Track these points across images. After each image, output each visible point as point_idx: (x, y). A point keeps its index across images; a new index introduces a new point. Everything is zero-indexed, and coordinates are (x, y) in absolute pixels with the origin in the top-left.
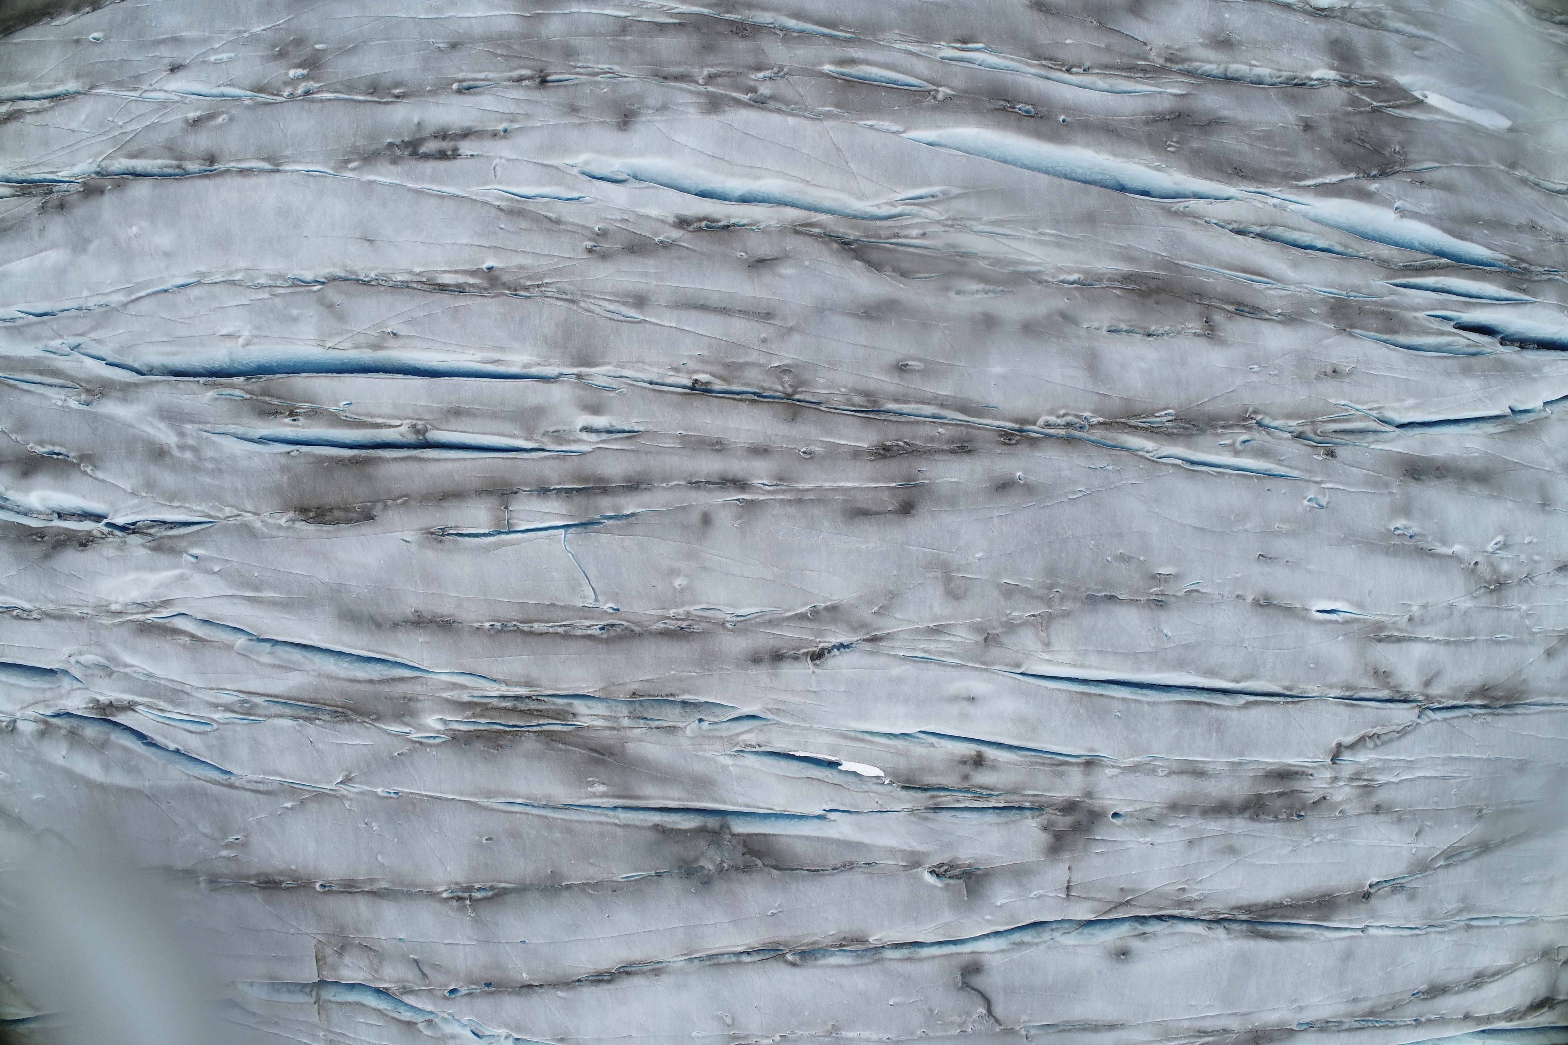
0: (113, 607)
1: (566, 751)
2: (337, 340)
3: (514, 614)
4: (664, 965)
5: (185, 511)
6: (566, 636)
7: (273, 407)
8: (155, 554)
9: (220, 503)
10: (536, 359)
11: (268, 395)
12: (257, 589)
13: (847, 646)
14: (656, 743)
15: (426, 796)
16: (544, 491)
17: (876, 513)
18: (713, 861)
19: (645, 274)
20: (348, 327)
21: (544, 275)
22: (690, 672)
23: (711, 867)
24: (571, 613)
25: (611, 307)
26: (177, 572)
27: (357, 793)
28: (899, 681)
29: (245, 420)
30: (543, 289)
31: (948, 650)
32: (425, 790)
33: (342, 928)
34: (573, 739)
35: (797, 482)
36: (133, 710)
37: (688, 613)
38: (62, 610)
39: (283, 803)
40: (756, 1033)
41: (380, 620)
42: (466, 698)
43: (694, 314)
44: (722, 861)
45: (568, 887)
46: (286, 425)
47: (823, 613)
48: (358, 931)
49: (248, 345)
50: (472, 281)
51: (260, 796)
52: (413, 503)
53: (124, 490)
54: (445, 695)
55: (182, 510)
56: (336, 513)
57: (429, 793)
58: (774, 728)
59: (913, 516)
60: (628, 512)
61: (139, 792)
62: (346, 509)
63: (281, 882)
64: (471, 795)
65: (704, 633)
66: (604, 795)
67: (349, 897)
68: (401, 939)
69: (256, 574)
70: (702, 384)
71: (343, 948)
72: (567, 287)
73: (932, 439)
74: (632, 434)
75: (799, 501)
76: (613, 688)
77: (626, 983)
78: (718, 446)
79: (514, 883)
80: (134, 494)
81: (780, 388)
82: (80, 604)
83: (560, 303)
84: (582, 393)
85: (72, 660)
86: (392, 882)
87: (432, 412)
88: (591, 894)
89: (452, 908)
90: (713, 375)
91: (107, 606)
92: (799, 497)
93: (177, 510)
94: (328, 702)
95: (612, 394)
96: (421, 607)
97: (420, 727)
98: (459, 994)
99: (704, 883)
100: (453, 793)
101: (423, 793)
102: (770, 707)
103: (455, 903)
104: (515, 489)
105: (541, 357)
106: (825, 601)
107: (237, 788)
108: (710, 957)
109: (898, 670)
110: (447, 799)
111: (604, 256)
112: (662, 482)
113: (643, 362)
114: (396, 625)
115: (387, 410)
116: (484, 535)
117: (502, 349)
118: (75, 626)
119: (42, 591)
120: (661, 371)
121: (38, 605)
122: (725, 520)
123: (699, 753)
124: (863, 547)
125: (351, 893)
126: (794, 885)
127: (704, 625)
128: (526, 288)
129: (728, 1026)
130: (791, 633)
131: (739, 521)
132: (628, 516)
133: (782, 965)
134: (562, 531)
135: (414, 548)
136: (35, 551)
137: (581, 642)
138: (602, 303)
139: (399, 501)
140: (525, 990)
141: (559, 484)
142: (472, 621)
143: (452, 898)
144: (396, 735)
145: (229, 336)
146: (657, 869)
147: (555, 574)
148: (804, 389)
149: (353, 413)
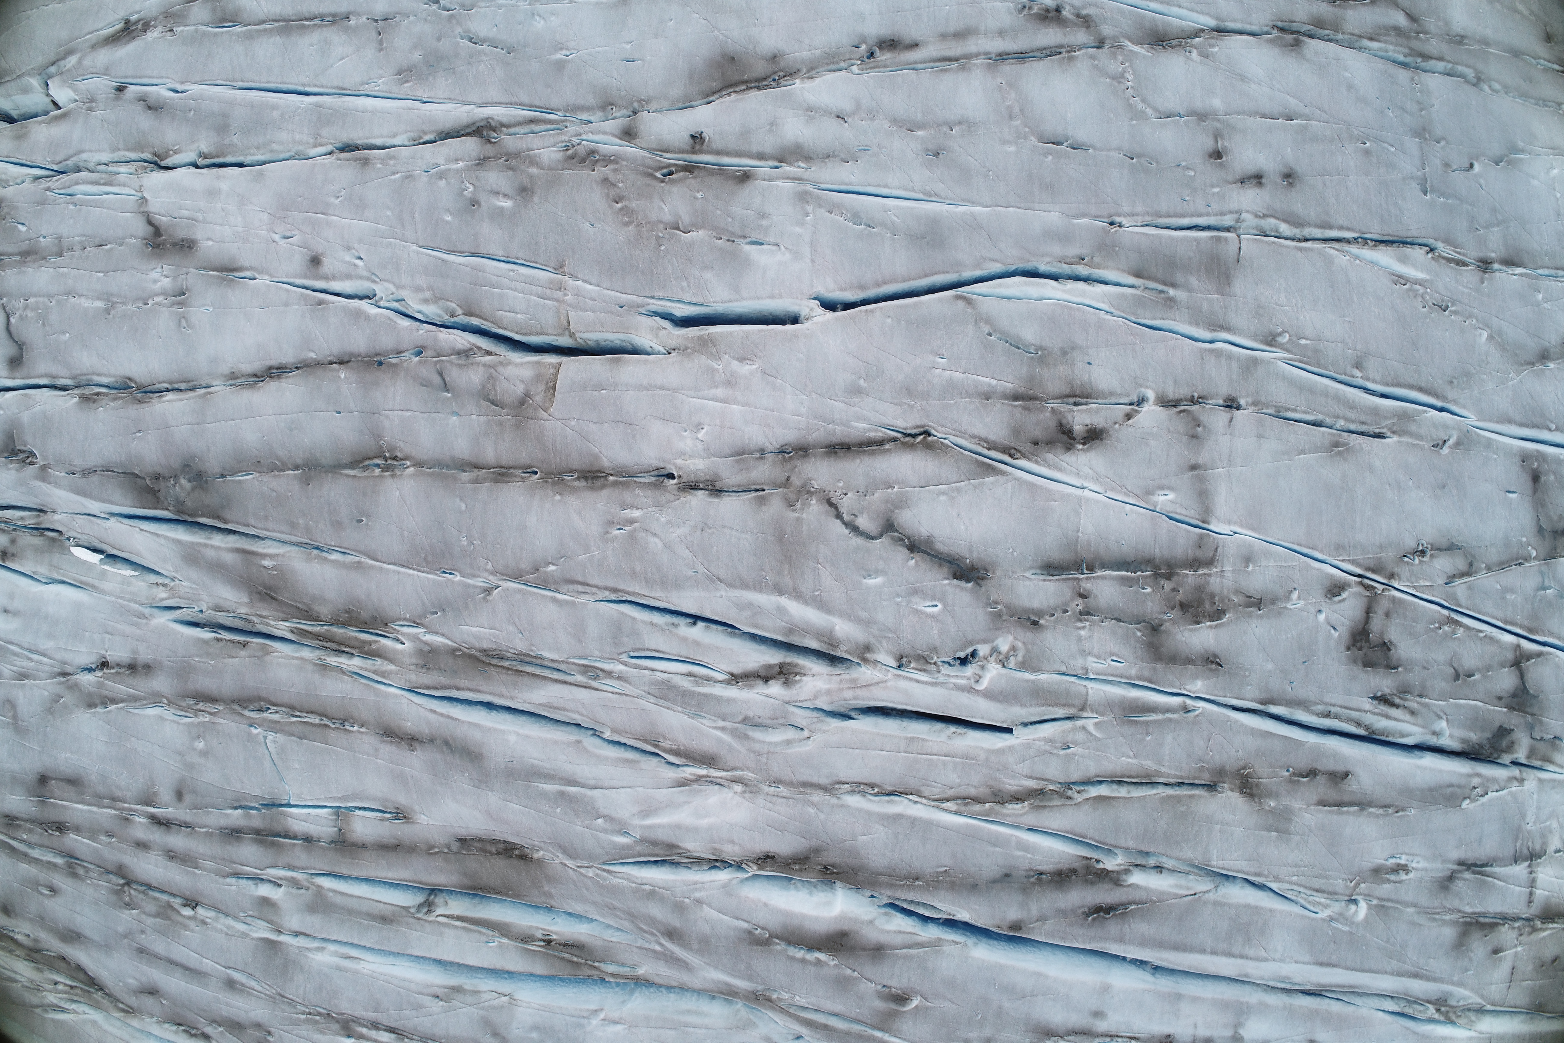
0: (738, 788)
1: (294, 601)
2: (496, 1002)
3: (332, 735)
4: (228, 383)
5: (635, 880)
6: (293, 708)
7: (568, 951)
8: (675, 842)
9: (598, 882)
10: (310, 955)
11: (573, 962)
12: (562, 794)
13: (86, 669)
14: (226, 599)
15: (414, 569)
16: (308, 840)
17: (62, 780)
18: (181, 485)
19: (228, 1004)
20: (481, 1012)
21: (306, 1021)
22: (199, 661)
23: (183, 481)
24: (286, 728)
25: (253, 984)
26: (649, 822)
27: (479, 576)
28: (50, 636)
29: (599, 943)
30: (307, 1010)
31: (16, 658)
32: (413, 575)
33: (518, 426)
34: (291, 611)
35: (115, 815)
36: (732, 675)
37: (196, 716)
38: (802, 793)
39: (556, 570)
40: (164, 309)
41: (445, 747)
42: (379, 661)
43: (191, 965)
44: (174, 486)
45: (296, 468)
46: (556, 933)
47: (98, 702)
48: (501, 424)
49: (596, 1011)
50: (364, 1031)
51: (580, 579)
52: (424, 847)
53: (711, 907)
54: (392, 667)
55: (639, 881)
56: (493, 849)
57: (411, 572)
58: (144, 601)
59: (38, 773)
60: (239, 811)
61: (731, 585)
62: (485, 851)
63: (578, 479)
64: (372, 567)
65: (184, 696)
66: (264, 556)
67: (503, 463)
68: (457, 414)
69: (559, 810)
70: (189, 906)
71: (522, 402)
72: (287, 1008)
73: (30, 831)
74: (237, 875)
75: (113, 799)
76: (260, 654)
77: (256, 366)
78: (171, 855)
79: (341, 474)
80: (699, 902)
81: (132, 892)
82: (775, 799)
83: (291, 997)
84: (275, 919)
85: (806, 733)
86: (455, 479)
87: (407, 924)
88: (278, 460)
89: (401, 451)
90: (178, 912)
91: (745, 792)
92: (114, 803)
93: (644, 881)
94: (504, 671)
95: (251, 913)
96: (408, 754)
97: (415, 638)
98: (411, 352)
99: (188, 466)
100: (388, 570)
101: (415, 573)
102: (145, 621)
103: (399, 454)
104: (333, 845)
105: (305, 956)
106: (94, 713)
107: (606, 588)
108: (194, 389)
109: (47, 645)
110: (395, 564)
111: (258, 1026)
112: (212, 833)
113: (227, 934)
114: (432, 741)
115: (450, 933)
116: (360, 808)
117: (338, 968)
118: (787, 775)
119: (822, 816)
120: (215, 924)
121: (834, 801)
122: (165, 794)
123: (195, 586)
124: (69, 755)
125: (501, 467)
126: (123, 459)
127: (184, 704)
128: (319, 1014)
129: (184, 317)
130: (121, 689)
131: (155, 790)
132: (241, 807)
133: (138, 380)
134: (292, 803)
135: (417, 808)
136: (831, 857)
137: (279, 701)
138: (260, 989)
139: (436, 850)
140: (346, 359)
141: (294, 844)
142: (367, 733)
143: (402, 459)
144: (437, 633)
145: (616, 1022)
146: (224, 482)
147: (297, 766)
148: (116, 888)
149: (484, 934)
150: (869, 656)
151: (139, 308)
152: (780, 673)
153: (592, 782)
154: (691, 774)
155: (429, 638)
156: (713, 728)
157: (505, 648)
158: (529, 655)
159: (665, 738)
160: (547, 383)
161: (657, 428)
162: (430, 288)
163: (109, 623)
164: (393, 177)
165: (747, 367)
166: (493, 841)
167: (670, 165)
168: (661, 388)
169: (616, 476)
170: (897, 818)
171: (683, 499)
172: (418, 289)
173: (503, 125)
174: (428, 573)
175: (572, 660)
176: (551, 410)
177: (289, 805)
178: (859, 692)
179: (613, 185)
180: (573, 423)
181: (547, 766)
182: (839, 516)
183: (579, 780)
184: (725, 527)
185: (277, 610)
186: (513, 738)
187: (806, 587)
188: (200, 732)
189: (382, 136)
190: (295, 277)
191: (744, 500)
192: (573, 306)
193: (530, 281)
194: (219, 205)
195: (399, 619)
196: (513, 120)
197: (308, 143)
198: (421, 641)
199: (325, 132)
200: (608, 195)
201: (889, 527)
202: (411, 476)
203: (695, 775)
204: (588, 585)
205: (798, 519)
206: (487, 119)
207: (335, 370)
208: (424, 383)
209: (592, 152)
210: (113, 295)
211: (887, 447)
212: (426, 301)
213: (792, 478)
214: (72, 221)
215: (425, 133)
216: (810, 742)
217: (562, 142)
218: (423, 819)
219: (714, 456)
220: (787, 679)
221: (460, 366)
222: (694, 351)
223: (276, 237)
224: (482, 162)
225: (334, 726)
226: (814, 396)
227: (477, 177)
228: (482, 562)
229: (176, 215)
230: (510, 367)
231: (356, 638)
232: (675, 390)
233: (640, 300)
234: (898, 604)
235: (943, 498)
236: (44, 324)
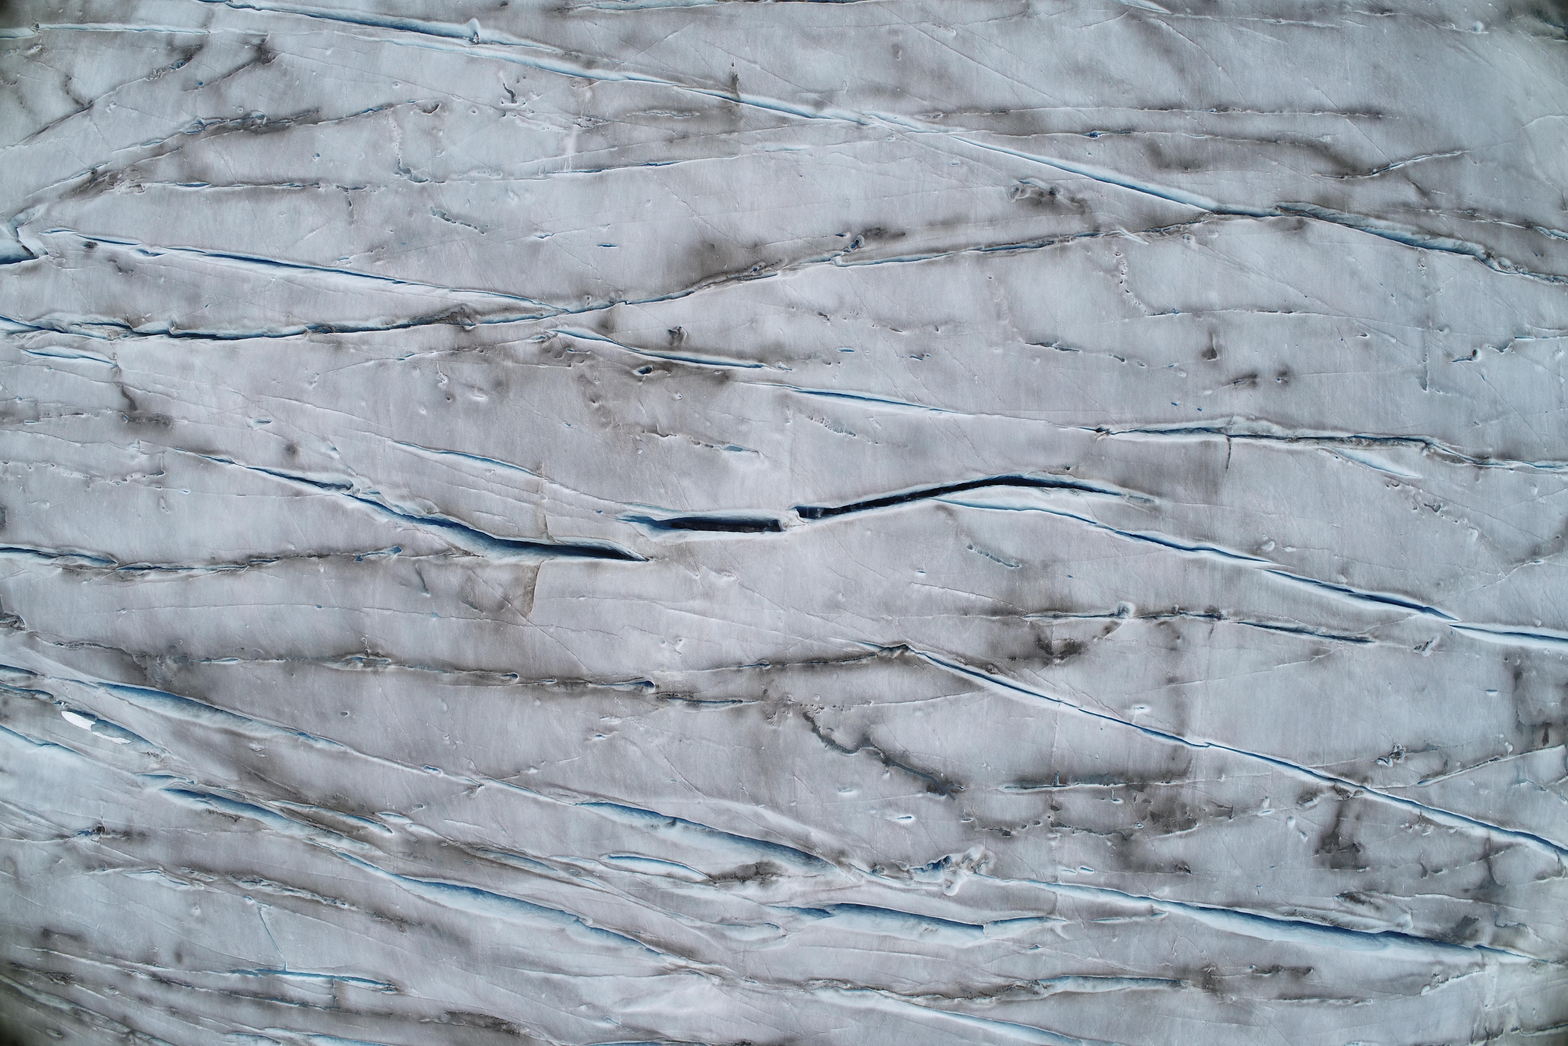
150: (843, 859)
151: (118, 483)
152: (757, 873)
153: (576, 970)
154: (671, 964)
155: (415, 829)
156: (691, 927)
157: (489, 843)
158: (512, 850)
159: (645, 930)
160: (525, 588)
161: (635, 639)
162: (407, 485)
163: (104, 790)
164: (367, 364)
165: (725, 579)
166: (481, 1016)
167: (647, 362)
168: (640, 597)
169: (596, 683)
170: (869, 1012)
171: (661, 709)
172: (395, 486)
173: (477, 312)
174: (412, 768)
175: (554, 858)
176: (530, 615)
177: (285, 972)
178: (833, 894)
179: (590, 383)
180: (552, 630)
181: (532, 953)
182: (815, 729)
183: (563, 967)
184: (703, 738)
185: (266, 791)
186: (498, 926)
187: (782, 798)
188: (196, 900)
189: (354, 319)
190: (272, 466)
191: (721, 712)
192: (551, 511)
193: (507, 482)
194: (193, 383)
195: (386, 810)
196: (487, 307)
197: (280, 322)
198: (407, 832)
199: (297, 311)
200: (584, 394)
201: (865, 741)
202: (393, 674)
203: (674, 965)
204: (569, 789)
205: (775, 731)
206: (461, 305)
207: (314, 563)
208: (403, 582)
209: (568, 346)
210: (91, 467)
211: (864, 661)
212: (403, 498)
213: (769, 692)
214: (47, 385)
215: (398, 318)
216: (785, 940)
217: (537, 334)
218: (414, 992)
219: (692, 668)
220: (763, 879)
221: (439, 566)
222: (672, 560)
223: (251, 422)
224: (457, 351)
225: (325, 903)
226: (792, 611)
227: (451, 368)
228: (465, 761)
229: (150, 389)
230: (488, 570)
231: (344, 822)
232: (652, 600)
233: (617, 506)
234: (872, 816)
235: (919, 714)
236: (24, 490)
